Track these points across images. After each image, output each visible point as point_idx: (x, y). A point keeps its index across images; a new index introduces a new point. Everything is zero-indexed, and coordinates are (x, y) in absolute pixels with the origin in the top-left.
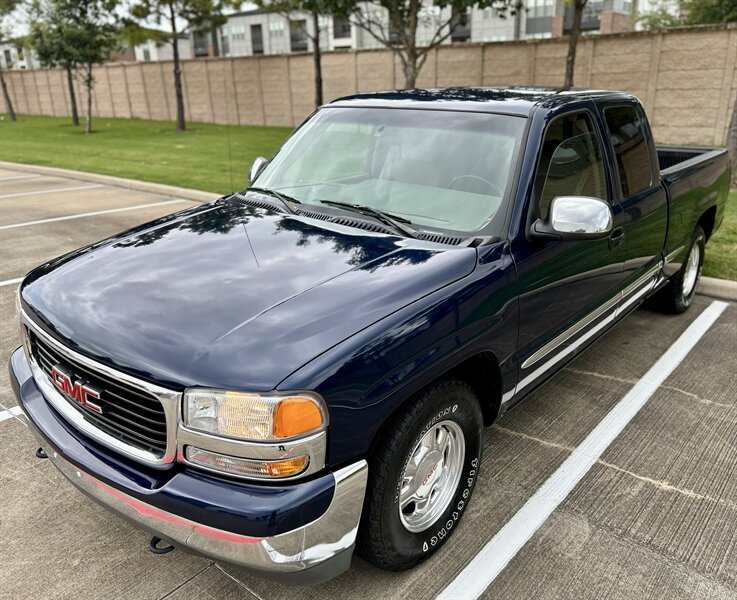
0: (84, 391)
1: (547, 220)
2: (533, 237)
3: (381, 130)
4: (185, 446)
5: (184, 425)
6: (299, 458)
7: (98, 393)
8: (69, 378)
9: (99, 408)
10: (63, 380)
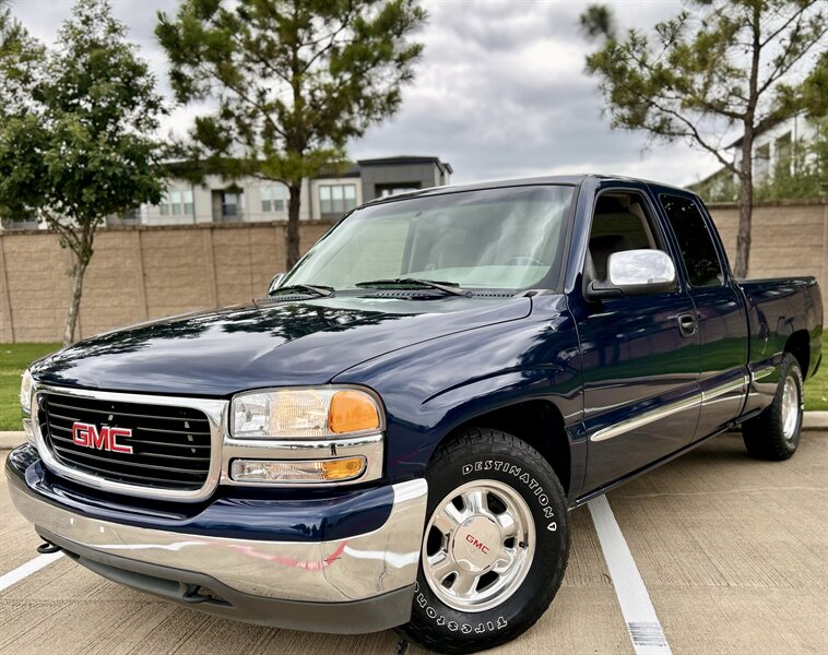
0: (112, 433)
2: (592, 297)
3: (418, 215)
4: (232, 460)
5: (231, 437)
6: (356, 460)
7: (130, 430)
8: (94, 426)
9: (131, 448)
10: (86, 434)
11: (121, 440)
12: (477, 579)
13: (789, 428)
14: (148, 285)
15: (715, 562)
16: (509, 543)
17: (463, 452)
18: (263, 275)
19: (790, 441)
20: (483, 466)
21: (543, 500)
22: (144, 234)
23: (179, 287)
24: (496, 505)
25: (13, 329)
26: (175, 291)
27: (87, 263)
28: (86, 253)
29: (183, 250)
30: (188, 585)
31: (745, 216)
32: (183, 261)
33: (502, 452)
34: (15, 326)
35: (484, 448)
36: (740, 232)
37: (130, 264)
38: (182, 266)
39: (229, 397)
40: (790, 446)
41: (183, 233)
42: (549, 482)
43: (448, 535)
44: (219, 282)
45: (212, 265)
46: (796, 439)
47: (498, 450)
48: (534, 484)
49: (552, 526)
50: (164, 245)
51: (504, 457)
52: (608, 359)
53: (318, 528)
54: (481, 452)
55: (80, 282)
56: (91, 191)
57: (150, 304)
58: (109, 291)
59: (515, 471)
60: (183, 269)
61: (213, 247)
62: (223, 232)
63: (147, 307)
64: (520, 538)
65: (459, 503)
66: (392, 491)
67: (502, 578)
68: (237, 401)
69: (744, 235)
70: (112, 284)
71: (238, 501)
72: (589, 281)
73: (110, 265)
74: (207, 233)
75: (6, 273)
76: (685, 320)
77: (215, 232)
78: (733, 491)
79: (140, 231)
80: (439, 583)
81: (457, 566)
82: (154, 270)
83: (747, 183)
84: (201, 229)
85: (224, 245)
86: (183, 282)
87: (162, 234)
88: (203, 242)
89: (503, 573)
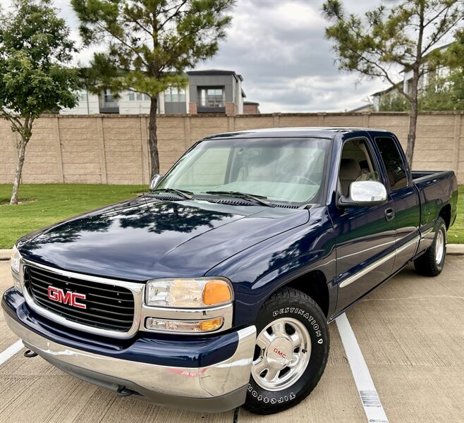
0: (74, 295)
1: (348, 195)
2: (340, 206)
3: (241, 150)
4: (146, 318)
5: (146, 305)
6: (218, 319)
7: (85, 296)
8: (62, 291)
9: (85, 305)
10: (56, 293)
11: (79, 300)
12: (279, 372)
13: (439, 258)
14: (63, 150)
16: (296, 350)
17: (274, 304)
18: (133, 146)
19: (439, 265)
20: (284, 311)
21: (316, 327)
22: (60, 120)
23: (82, 152)
24: (290, 330)
26: (79, 154)
27: (27, 141)
28: (27, 134)
29: (84, 130)
30: (120, 386)
31: (413, 123)
32: (85, 136)
33: (295, 302)
35: (285, 301)
36: (410, 132)
37: (53, 138)
38: (84, 140)
39: (145, 282)
40: (439, 268)
41: (85, 120)
42: (319, 317)
43: (264, 350)
44: (106, 150)
45: (102, 139)
46: (442, 264)
47: (292, 301)
48: (311, 319)
49: (320, 342)
50: (72, 127)
51: (296, 305)
52: (345, 231)
53: (197, 358)
54: (284, 303)
55: (24, 151)
56: (33, 99)
57: (64, 162)
58: (39, 153)
59: (301, 312)
61: (103, 129)
62: (109, 119)
63: (63, 164)
64: (302, 347)
65: (270, 331)
66: (237, 334)
67: (292, 370)
68: (149, 284)
69: (412, 134)
70: (41, 149)
71: (149, 340)
76: (389, 211)
77: (104, 120)
78: (410, 298)
79: (58, 118)
80: (258, 376)
81: (269, 366)
82: (67, 142)
83: (415, 104)
84: (96, 117)
85: (109, 128)
86: (84, 149)
87: (72, 120)
88: (96, 125)
89: (293, 367)
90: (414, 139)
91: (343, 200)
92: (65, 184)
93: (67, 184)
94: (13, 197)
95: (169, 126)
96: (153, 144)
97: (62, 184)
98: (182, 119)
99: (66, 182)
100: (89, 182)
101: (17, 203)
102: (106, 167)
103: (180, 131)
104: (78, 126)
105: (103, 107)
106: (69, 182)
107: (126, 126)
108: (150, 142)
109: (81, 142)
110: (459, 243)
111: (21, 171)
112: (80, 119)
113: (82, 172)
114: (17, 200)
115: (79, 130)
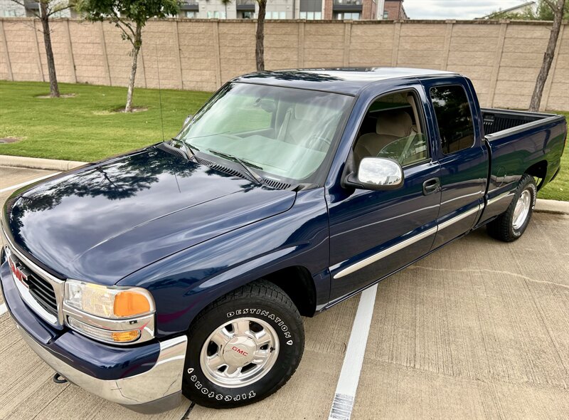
2: (346, 185)
4: (68, 316)
7: (26, 276)
8: (15, 264)
9: (28, 286)
12: (241, 368)
14: (182, 56)
15: (417, 341)
16: (265, 347)
18: (247, 54)
19: (517, 231)
20: (242, 312)
21: (285, 328)
22: (179, 23)
23: (198, 58)
24: (255, 328)
25: (110, 78)
26: (197, 60)
27: (138, 49)
28: (138, 43)
29: (201, 35)
31: (553, 39)
32: (202, 42)
33: (256, 303)
34: (111, 76)
35: (244, 301)
36: (548, 50)
37: (172, 42)
38: (201, 45)
41: (202, 24)
43: (221, 346)
44: (222, 57)
45: (218, 46)
47: (254, 302)
48: (278, 320)
49: (290, 343)
50: (191, 32)
54: (241, 304)
55: (136, 60)
56: (135, 7)
57: (183, 68)
58: (161, 58)
59: (264, 313)
60: (202, 47)
61: (219, 34)
62: (225, 25)
63: (181, 70)
64: (271, 345)
66: (159, 346)
67: (259, 366)
68: (68, 282)
69: (550, 52)
70: (162, 54)
72: (348, 172)
73: (161, 42)
74: (215, 25)
75: (105, 43)
76: (429, 183)
77: (220, 24)
79: (177, 22)
81: (227, 362)
82: (185, 47)
83: (559, 15)
84: (212, 22)
85: (225, 33)
86: (201, 55)
87: (190, 24)
88: (212, 31)
89: (259, 363)
90: (552, 58)
91: (349, 180)
92: (183, 91)
93: (185, 91)
94: (128, 105)
95: (283, 32)
96: (260, 55)
97: (181, 91)
98: (296, 26)
99: (184, 88)
100: (205, 90)
101: (131, 111)
102: (221, 74)
103: (293, 38)
104: (196, 31)
105: (239, 4)
106: (186, 88)
107: (241, 32)
108: (257, 53)
109: (198, 48)
110: (560, 200)
111: (134, 80)
112: (197, 24)
113: (199, 79)
114: (132, 107)
115: (197, 35)
